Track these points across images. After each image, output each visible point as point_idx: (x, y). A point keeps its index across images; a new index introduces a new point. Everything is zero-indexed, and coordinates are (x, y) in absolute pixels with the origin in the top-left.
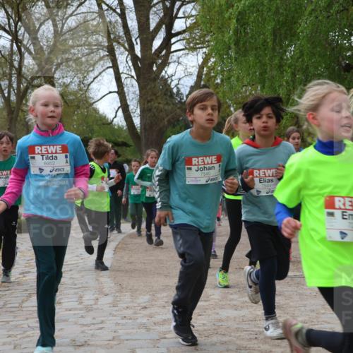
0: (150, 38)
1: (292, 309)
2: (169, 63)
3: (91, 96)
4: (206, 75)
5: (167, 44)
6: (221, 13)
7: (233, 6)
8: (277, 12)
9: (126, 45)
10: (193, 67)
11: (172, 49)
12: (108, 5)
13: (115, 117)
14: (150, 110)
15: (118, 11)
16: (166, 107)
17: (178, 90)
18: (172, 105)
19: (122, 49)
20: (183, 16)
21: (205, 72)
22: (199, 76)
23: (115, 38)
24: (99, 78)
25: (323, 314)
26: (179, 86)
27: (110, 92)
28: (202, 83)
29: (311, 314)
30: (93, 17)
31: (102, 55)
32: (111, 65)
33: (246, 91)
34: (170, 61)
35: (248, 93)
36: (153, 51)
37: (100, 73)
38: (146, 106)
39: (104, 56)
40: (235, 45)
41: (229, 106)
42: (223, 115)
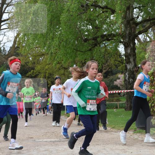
8: (52, 12)
11: (2, 28)
17: (4, 48)
20: (7, 12)
21: (17, 40)
22: (15, 42)
26: (5, 47)
28: (16, 46)
35: (38, 51)
41: (29, 57)
42: (26, 62)
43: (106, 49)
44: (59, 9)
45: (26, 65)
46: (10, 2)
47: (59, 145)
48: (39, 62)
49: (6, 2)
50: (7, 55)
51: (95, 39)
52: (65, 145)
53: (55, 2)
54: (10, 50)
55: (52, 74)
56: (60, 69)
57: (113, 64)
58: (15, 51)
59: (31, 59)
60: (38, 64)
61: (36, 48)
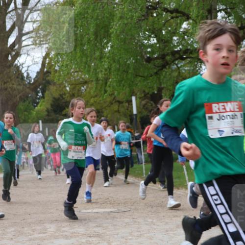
0: (6, 36)
1: (108, 237)
2: (21, 55)
4: (48, 63)
8: (97, 19)
10: (38, 58)
14: (6, 89)
16: (19, 87)
17: (28, 74)
18: (23, 86)
21: (47, 62)
22: (43, 64)
25: (130, 239)
26: (29, 72)
28: (45, 70)
29: (122, 240)
33: (77, 76)
34: (21, 53)
35: (79, 77)
36: (9, 46)
38: (3, 86)
41: (65, 87)
42: (61, 93)
43: (179, 72)
44: (106, 14)
45: (61, 98)
46: (35, 7)
47: (117, 218)
48: (80, 94)
50: (33, 84)
51: (163, 57)
52: (126, 217)
53: (100, 5)
54: (36, 77)
55: (100, 111)
56: (112, 104)
58: (45, 78)
59: (68, 89)
60: (79, 96)
61: (76, 72)
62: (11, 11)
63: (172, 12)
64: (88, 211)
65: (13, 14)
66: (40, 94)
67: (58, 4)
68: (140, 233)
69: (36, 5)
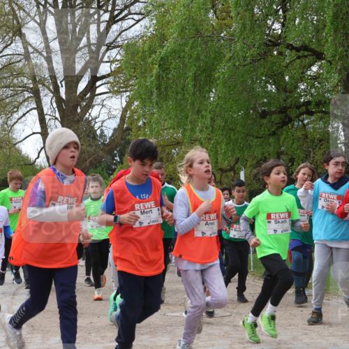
0: (75, 81)
2: (93, 106)
3: (14, 136)
4: (129, 117)
5: (91, 87)
6: (144, 59)
7: (156, 52)
8: (198, 59)
9: (51, 87)
10: (116, 110)
11: (97, 92)
12: (33, 48)
13: (38, 157)
15: (45, 54)
16: (89, 149)
17: (102, 132)
18: (95, 147)
19: (47, 91)
20: (108, 60)
21: (128, 115)
22: (123, 119)
23: (40, 80)
24: (24, 118)
26: (103, 128)
27: (34, 133)
28: (125, 126)
30: (19, 59)
31: (26, 97)
32: (35, 106)
33: (168, 134)
34: (94, 103)
35: (169, 136)
36: (78, 93)
37: (24, 115)
39: (28, 98)
40: (157, 89)
46: (114, 41)
48: (170, 159)
49: (105, 42)
50: (108, 145)
51: (283, 111)
52: (224, 324)
54: (113, 135)
57: (319, 162)
58: (124, 136)
60: (168, 161)
61: (165, 129)
62: (82, 48)
63: (298, 50)
64: (176, 314)
65: (85, 52)
66: (117, 158)
67: (145, 38)
68: (242, 346)
69: (116, 39)
